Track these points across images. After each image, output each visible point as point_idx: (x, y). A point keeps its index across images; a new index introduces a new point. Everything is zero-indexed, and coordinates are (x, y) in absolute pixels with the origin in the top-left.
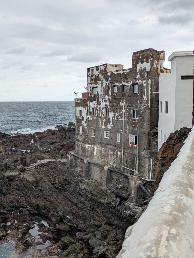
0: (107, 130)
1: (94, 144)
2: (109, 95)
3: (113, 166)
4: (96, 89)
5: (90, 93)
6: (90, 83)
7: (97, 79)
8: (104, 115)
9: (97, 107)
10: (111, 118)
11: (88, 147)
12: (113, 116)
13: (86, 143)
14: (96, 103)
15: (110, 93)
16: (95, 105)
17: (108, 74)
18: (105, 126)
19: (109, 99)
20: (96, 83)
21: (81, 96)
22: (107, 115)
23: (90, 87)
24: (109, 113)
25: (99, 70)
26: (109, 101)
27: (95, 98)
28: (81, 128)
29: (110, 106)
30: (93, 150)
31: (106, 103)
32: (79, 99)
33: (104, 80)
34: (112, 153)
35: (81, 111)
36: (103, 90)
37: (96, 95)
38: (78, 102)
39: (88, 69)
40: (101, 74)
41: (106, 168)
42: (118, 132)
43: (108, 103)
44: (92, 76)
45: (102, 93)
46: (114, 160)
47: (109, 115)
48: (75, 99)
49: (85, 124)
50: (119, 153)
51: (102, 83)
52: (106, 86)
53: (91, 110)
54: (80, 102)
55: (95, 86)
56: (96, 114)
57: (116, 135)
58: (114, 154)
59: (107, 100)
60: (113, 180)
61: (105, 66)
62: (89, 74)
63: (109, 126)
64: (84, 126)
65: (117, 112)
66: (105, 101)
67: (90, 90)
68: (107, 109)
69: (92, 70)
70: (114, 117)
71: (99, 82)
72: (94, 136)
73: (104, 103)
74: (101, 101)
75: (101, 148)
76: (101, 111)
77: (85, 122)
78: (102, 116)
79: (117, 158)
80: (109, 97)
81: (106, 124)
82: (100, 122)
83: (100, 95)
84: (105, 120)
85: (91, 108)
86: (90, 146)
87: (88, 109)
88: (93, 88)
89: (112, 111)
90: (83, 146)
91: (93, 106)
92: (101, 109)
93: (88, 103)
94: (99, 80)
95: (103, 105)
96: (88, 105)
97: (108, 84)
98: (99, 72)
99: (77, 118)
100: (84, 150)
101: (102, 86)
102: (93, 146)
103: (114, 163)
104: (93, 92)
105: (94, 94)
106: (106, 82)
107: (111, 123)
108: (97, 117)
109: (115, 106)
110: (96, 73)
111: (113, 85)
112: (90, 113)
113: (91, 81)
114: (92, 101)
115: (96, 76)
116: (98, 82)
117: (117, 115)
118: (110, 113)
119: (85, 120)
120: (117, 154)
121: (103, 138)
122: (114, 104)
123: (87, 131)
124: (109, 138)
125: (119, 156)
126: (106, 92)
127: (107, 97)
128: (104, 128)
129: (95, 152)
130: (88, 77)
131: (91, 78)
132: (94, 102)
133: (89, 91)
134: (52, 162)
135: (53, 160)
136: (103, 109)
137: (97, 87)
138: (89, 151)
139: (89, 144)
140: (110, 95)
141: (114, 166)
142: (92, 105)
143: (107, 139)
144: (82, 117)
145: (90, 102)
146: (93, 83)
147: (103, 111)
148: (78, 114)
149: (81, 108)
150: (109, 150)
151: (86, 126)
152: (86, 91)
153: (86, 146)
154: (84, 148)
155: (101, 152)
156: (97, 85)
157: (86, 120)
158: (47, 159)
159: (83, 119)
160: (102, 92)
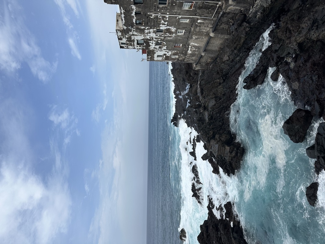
0: (176, 32)
1: (189, 45)
2: (144, 29)
3: (211, 28)
4: (138, 41)
5: (142, 47)
6: (134, 46)
7: (130, 40)
8: (162, 35)
9: (155, 41)
10: (165, 28)
11: (190, 51)
12: (163, 26)
13: (187, 53)
14: (151, 42)
15: (143, 28)
16: (153, 42)
17: (125, 29)
18: (173, 34)
19: (148, 29)
20: (134, 41)
21: (145, 55)
22: (162, 32)
23: (137, 47)
24: (161, 30)
25: (122, 37)
26: (150, 29)
27: (147, 42)
28: (173, 57)
29: (154, 29)
30: (194, 46)
31: (152, 33)
32: (147, 57)
33: (131, 33)
34: (198, 28)
35: (158, 56)
36: (140, 35)
37: (144, 42)
38: (150, 59)
39: (121, 47)
40: (125, 36)
41: (212, 35)
42: (179, 21)
43: (152, 30)
44: (127, 44)
45: (143, 35)
46: (205, 26)
47: (163, 30)
48: (148, 61)
49: (170, 53)
50: (199, 21)
51: (133, 35)
52: (136, 32)
53: (158, 47)
54: (150, 56)
55: (136, 42)
56: (161, 43)
57: (182, 23)
58: (200, 26)
59: (149, 31)
60: (225, 27)
61: (118, 31)
62: (126, 47)
63: (173, 29)
64: (171, 54)
65: (160, 21)
66: (150, 33)
67: (140, 46)
68: (157, 32)
69: (122, 44)
70: (164, 24)
71: (133, 37)
72: (181, 45)
73: (151, 34)
74: (150, 37)
75: (193, 38)
76: (159, 37)
77: (168, 52)
78: (163, 36)
79: (203, 23)
80: (146, 29)
81: (171, 33)
82: (169, 38)
83: (144, 38)
84: (167, 34)
85: (156, 47)
86: (189, 49)
87: (156, 49)
88: (138, 44)
89: (159, 27)
90: (189, 56)
91: (154, 44)
92: (157, 37)
93: (151, 49)
94: (130, 38)
95: (153, 35)
96: (153, 49)
97: (134, 29)
98: (124, 38)
99: (164, 60)
100: (193, 55)
101: (136, 35)
102: (190, 47)
103: (208, 26)
104: (141, 44)
105: (143, 43)
106: (132, 31)
107: (170, 28)
108: (164, 42)
109: (154, 24)
110: (124, 40)
111: (135, 24)
112: (160, 48)
113: (132, 46)
114: (150, 46)
115: (127, 41)
116: (132, 39)
117: (163, 22)
118: (161, 28)
119: (166, 53)
120: (200, 23)
121: (184, 37)
122: (152, 24)
123: (176, 51)
124: (184, 30)
125: (202, 21)
126: (142, 31)
127: (146, 31)
128: (174, 35)
129: (196, 44)
130: (128, 48)
131: (129, 45)
132: (151, 44)
133: (141, 48)
134: (200, 84)
135: (199, 83)
136: (157, 35)
137: (137, 40)
138: (194, 50)
139: (188, 49)
140: (144, 27)
141: (212, 26)
142: (152, 46)
143: (185, 32)
144: (163, 55)
145: (151, 47)
146: (133, 44)
147: (158, 35)
148: (160, 59)
149: (155, 55)
150: (195, 31)
151: (172, 52)
152: (141, 51)
153: (189, 52)
154: (191, 54)
155: (196, 39)
156: (135, 40)
157: (166, 51)
158: (197, 87)
159: (165, 54)
160: (141, 36)
